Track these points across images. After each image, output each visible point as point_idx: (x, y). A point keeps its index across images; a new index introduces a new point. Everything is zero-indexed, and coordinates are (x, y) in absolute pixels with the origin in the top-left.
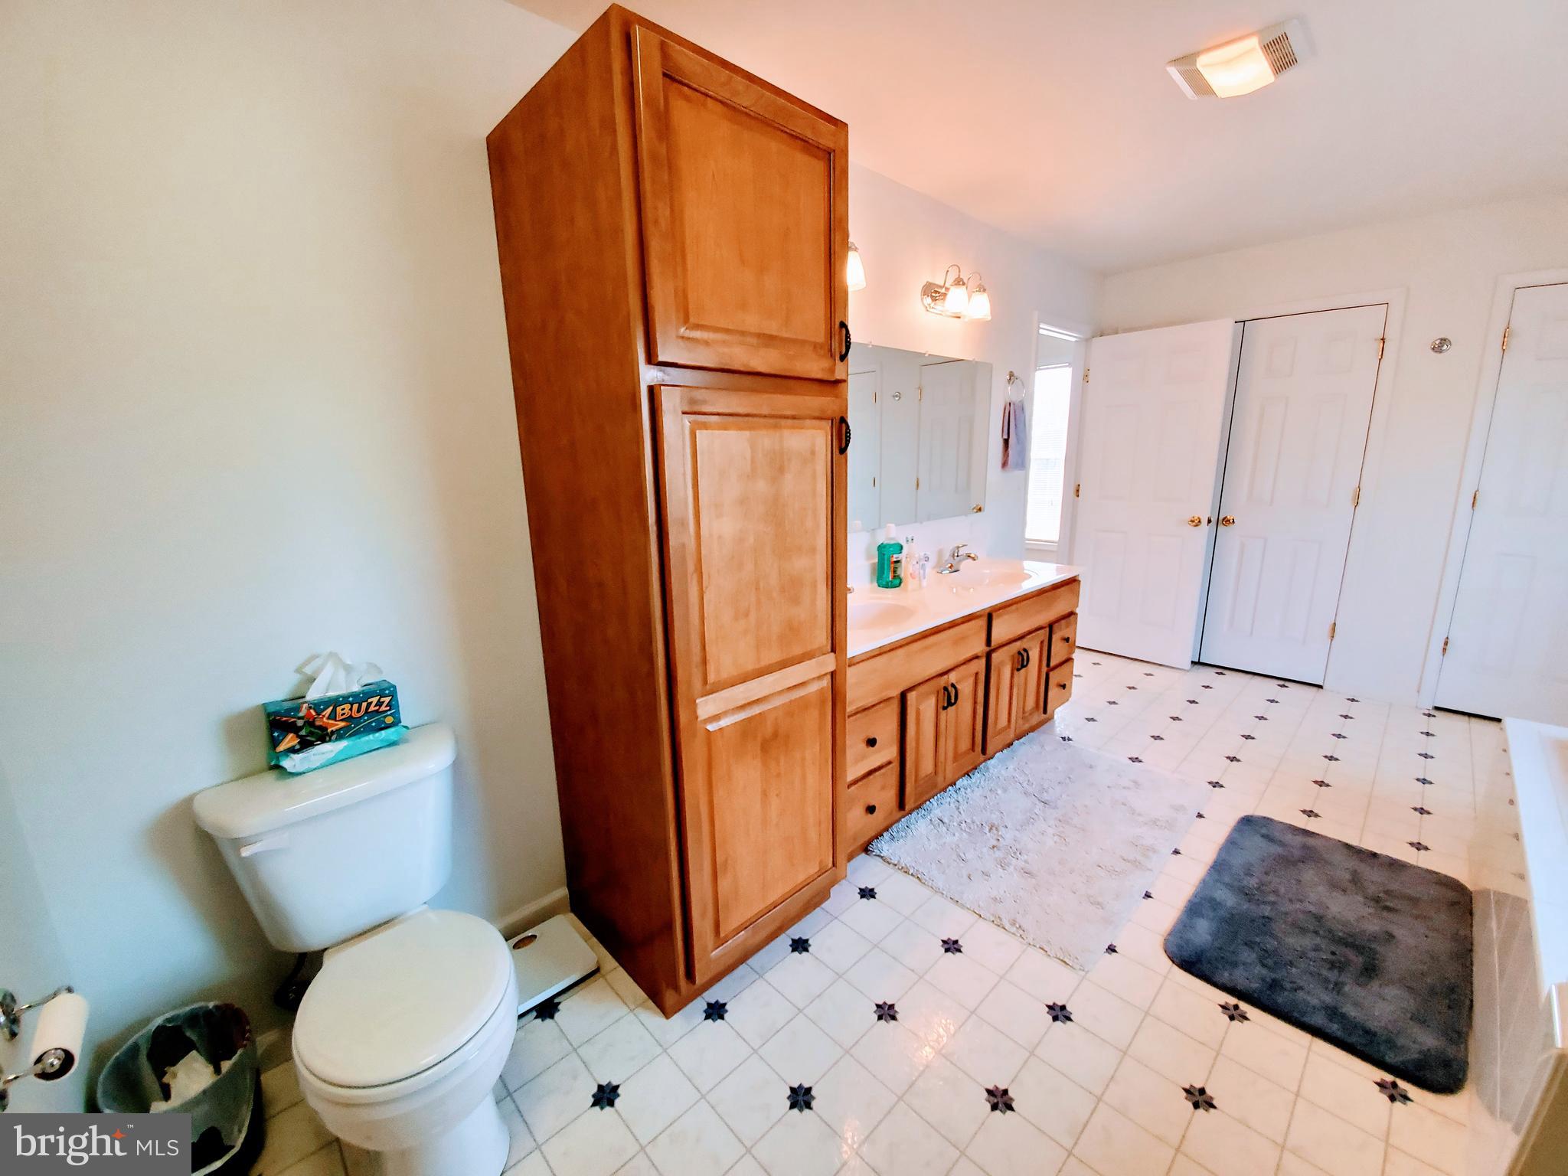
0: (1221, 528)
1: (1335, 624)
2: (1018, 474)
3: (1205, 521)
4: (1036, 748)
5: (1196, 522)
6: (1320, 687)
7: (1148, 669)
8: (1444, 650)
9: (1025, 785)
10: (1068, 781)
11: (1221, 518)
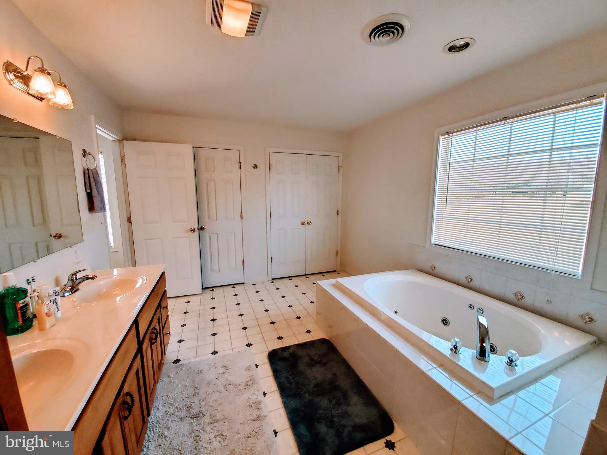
0: (201, 231)
1: (243, 260)
2: (99, 214)
3: (196, 229)
4: (166, 380)
5: (193, 230)
6: (243, 283)
7: (187, 299)
8: (271, 261)
9: (177, 413)
10: (197, 391)
11: (200, 227)
